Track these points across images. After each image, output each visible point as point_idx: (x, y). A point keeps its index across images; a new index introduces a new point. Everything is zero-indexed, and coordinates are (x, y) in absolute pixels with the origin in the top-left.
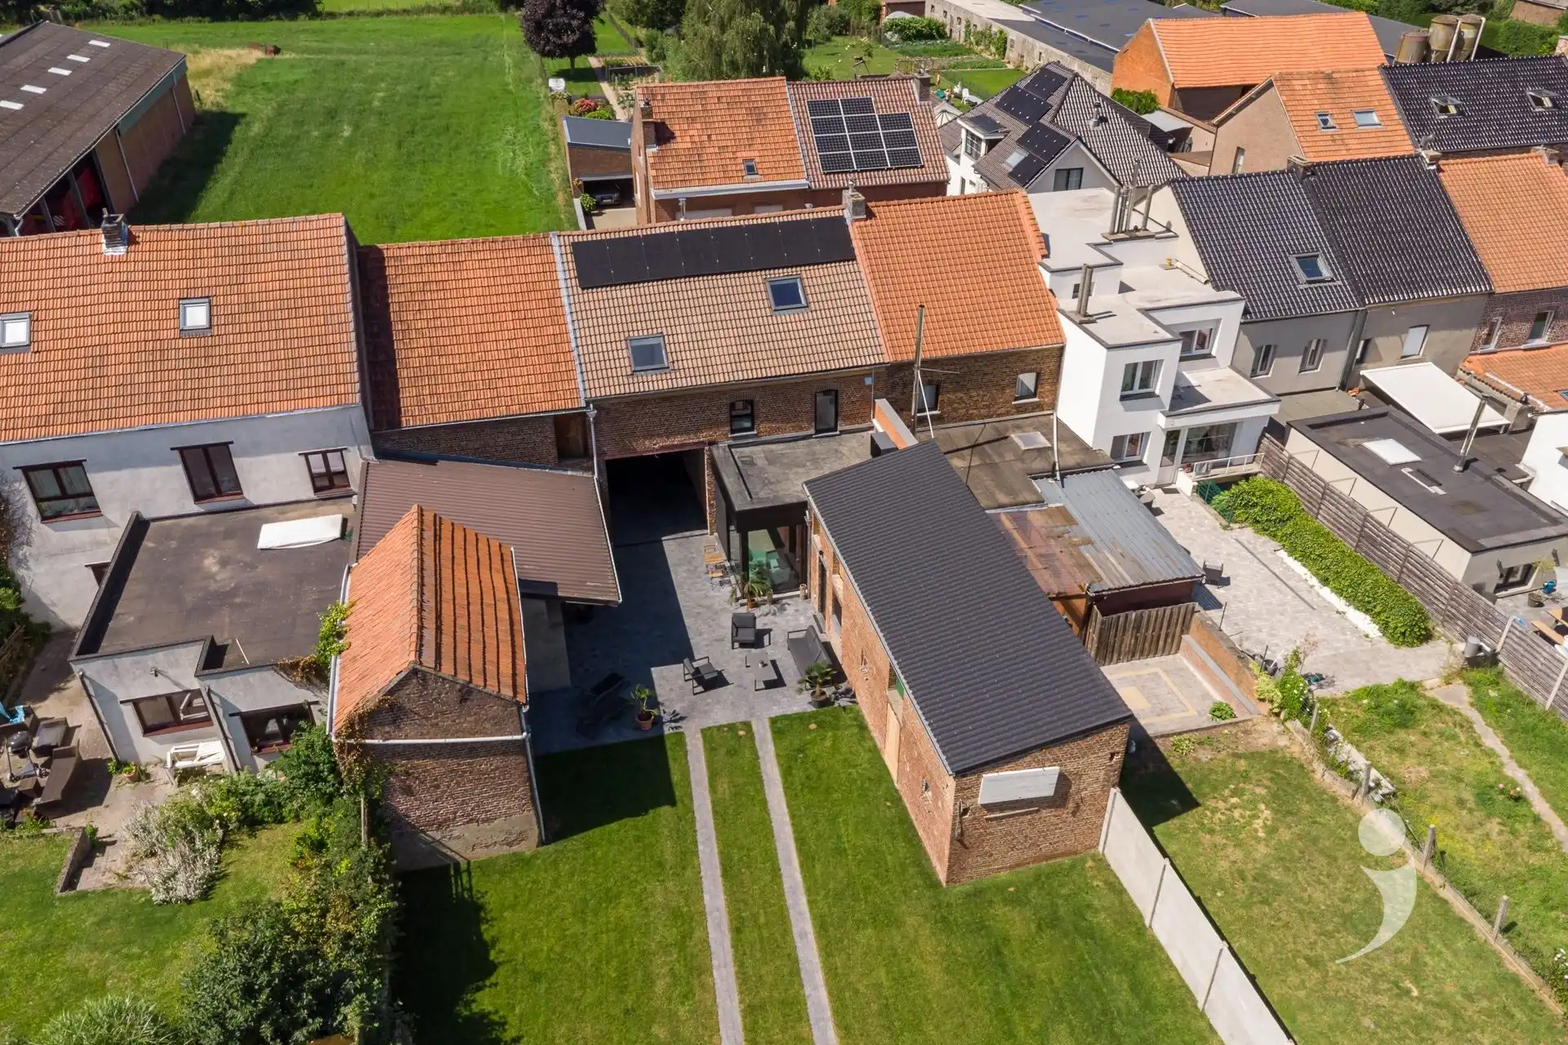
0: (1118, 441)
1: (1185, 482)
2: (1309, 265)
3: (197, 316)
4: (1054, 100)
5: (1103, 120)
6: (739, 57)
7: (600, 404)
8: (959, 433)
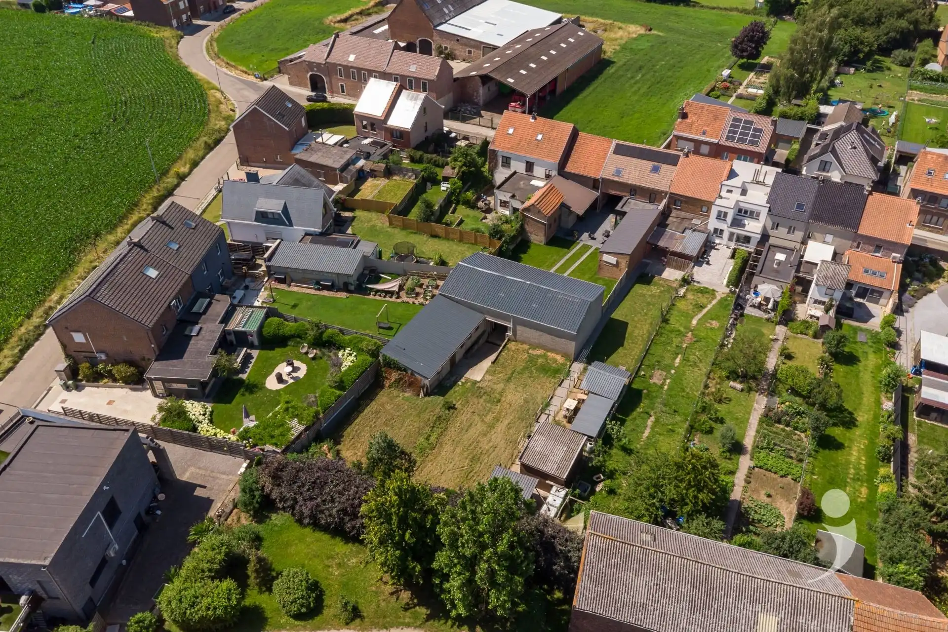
0: (716, 229)
1: (733, 245)
2: (800, 207)
3: (540, 137)
8: (683, 214)
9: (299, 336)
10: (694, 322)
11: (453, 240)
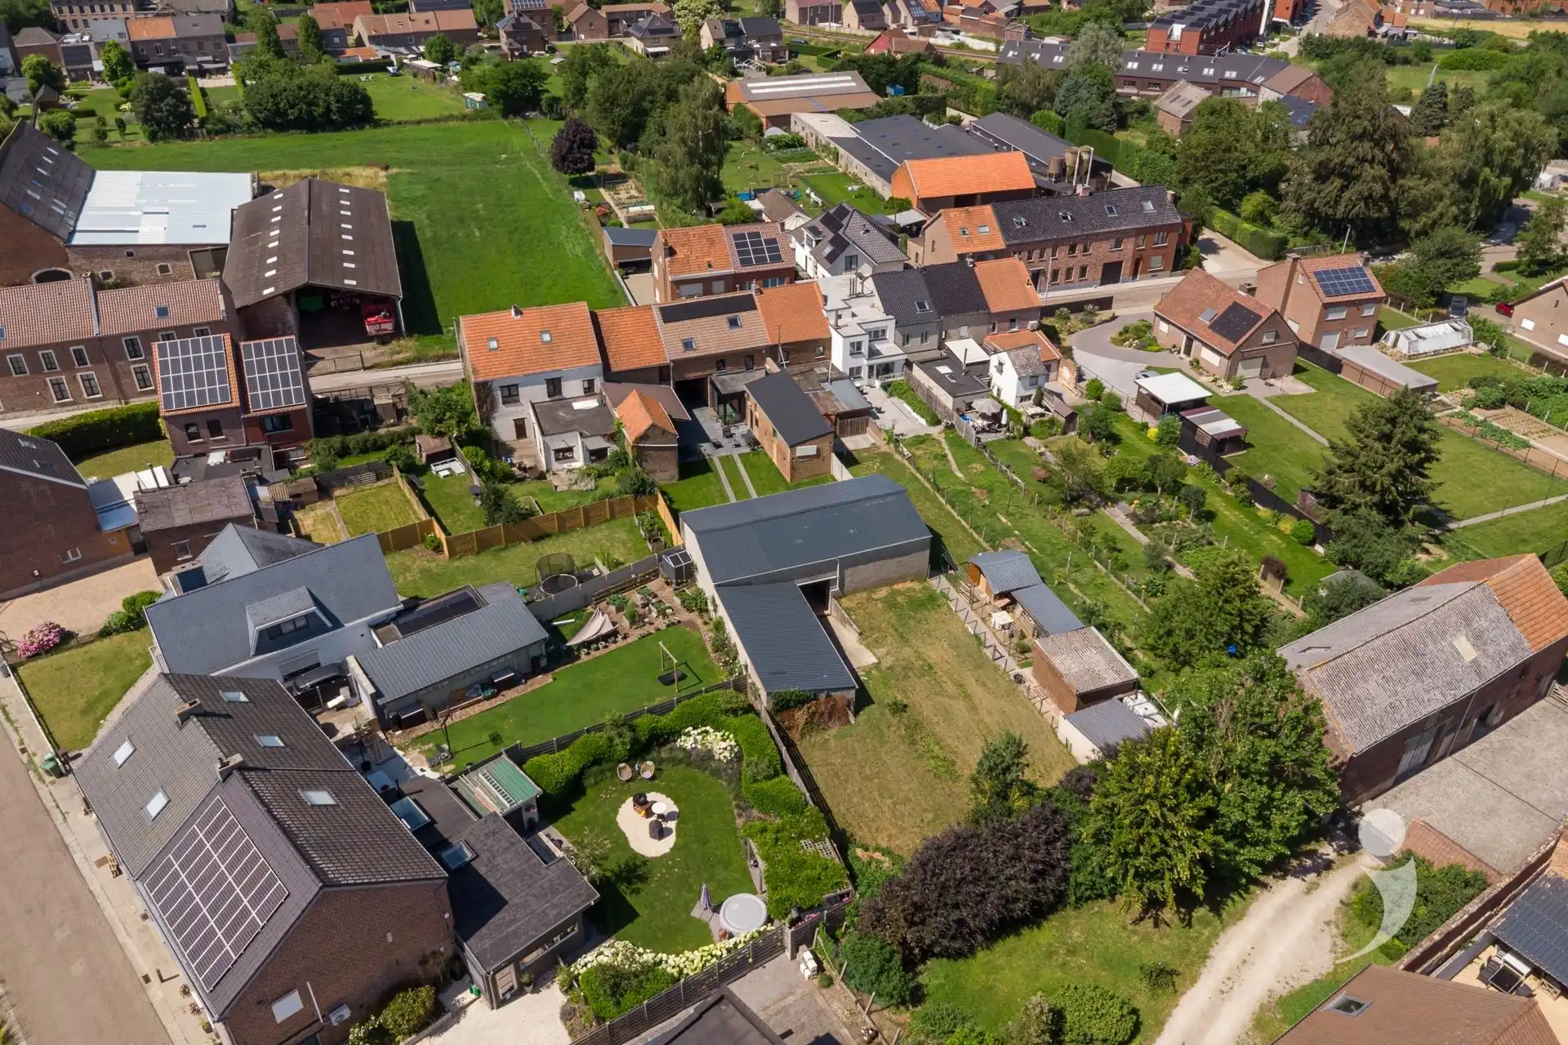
0: (851, 370)
1: (877, 383)
2: (922, 306)
3: (547, 337)
4: (844, 222)
5: (867, 231)
6: (687, 186)
7: (673, 361)
8: (796, 369)
9: (599, 761)
10: (959, 475)
11: (573, 529)
